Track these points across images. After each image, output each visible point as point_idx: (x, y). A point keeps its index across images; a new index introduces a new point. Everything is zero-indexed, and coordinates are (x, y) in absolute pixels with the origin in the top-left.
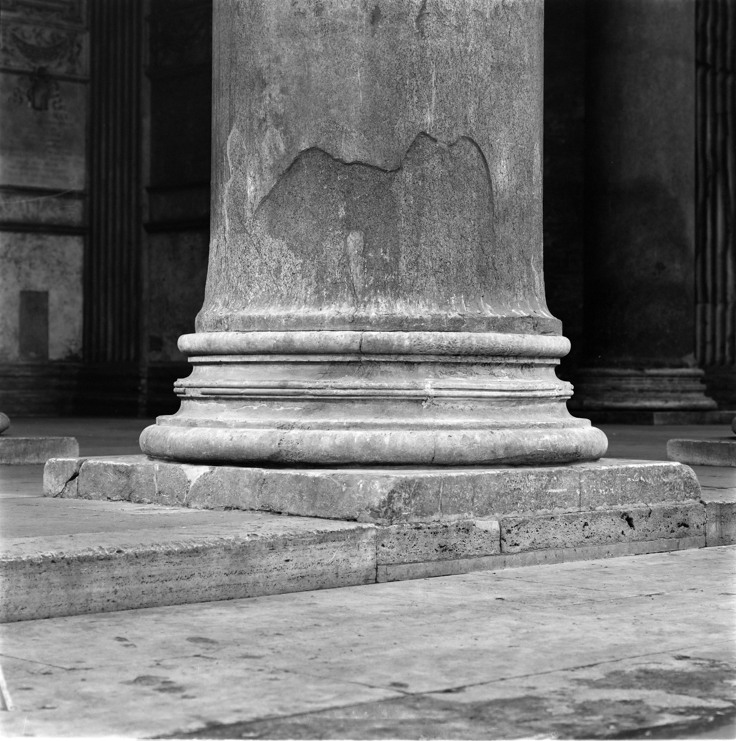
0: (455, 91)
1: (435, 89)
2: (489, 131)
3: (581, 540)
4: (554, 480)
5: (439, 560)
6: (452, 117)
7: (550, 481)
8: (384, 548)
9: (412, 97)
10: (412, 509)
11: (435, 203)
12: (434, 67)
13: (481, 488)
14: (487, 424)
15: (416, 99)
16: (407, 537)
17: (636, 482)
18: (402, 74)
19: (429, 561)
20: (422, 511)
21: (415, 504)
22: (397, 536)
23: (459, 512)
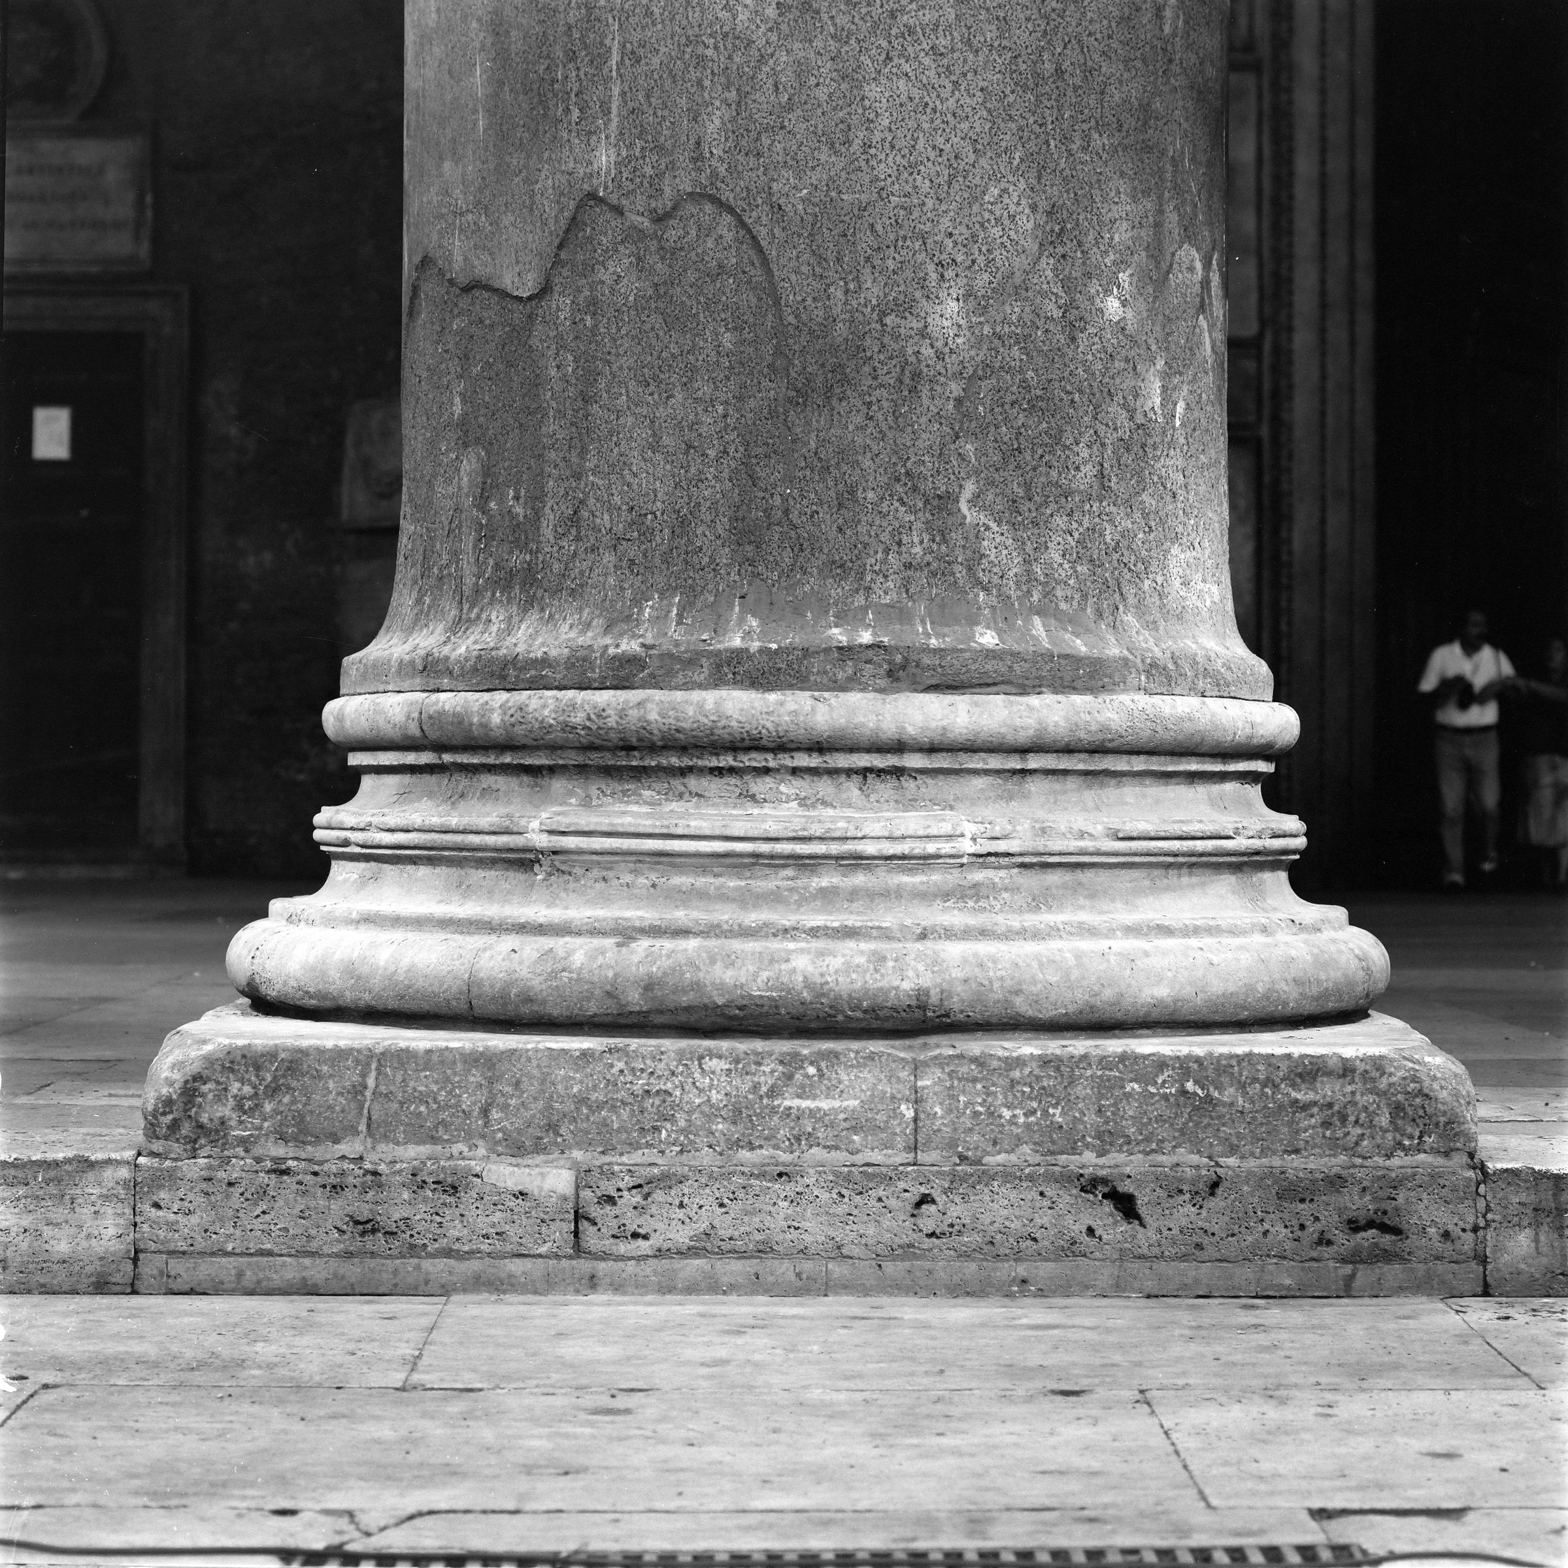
0: (668, 83)
1: (619, 82)
2: (771, 172)
3: (906, 1240)
4: (807, 1076)
5: (349, 1255)
6: (659, 149)
7: (790, 1077)
8: (160, 1213)
9: (567, 111)
10: (266, 1125)
11: (621, 368)
12: (617, 27)
13: (517, 1084)
14: (637, 924)
15: (575, 114)
16: (236, 1191)
17: (1166, 1097)
18: (548, 57)
19: (312, 1254)
20: (300, 1131)
21: (276, 1112)
22: (204, 1185)
23: (434, 1140)
